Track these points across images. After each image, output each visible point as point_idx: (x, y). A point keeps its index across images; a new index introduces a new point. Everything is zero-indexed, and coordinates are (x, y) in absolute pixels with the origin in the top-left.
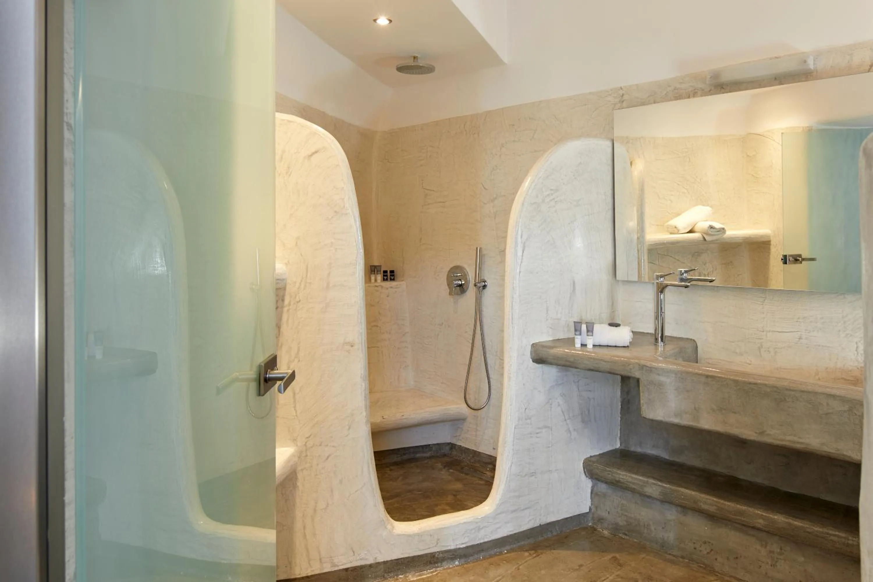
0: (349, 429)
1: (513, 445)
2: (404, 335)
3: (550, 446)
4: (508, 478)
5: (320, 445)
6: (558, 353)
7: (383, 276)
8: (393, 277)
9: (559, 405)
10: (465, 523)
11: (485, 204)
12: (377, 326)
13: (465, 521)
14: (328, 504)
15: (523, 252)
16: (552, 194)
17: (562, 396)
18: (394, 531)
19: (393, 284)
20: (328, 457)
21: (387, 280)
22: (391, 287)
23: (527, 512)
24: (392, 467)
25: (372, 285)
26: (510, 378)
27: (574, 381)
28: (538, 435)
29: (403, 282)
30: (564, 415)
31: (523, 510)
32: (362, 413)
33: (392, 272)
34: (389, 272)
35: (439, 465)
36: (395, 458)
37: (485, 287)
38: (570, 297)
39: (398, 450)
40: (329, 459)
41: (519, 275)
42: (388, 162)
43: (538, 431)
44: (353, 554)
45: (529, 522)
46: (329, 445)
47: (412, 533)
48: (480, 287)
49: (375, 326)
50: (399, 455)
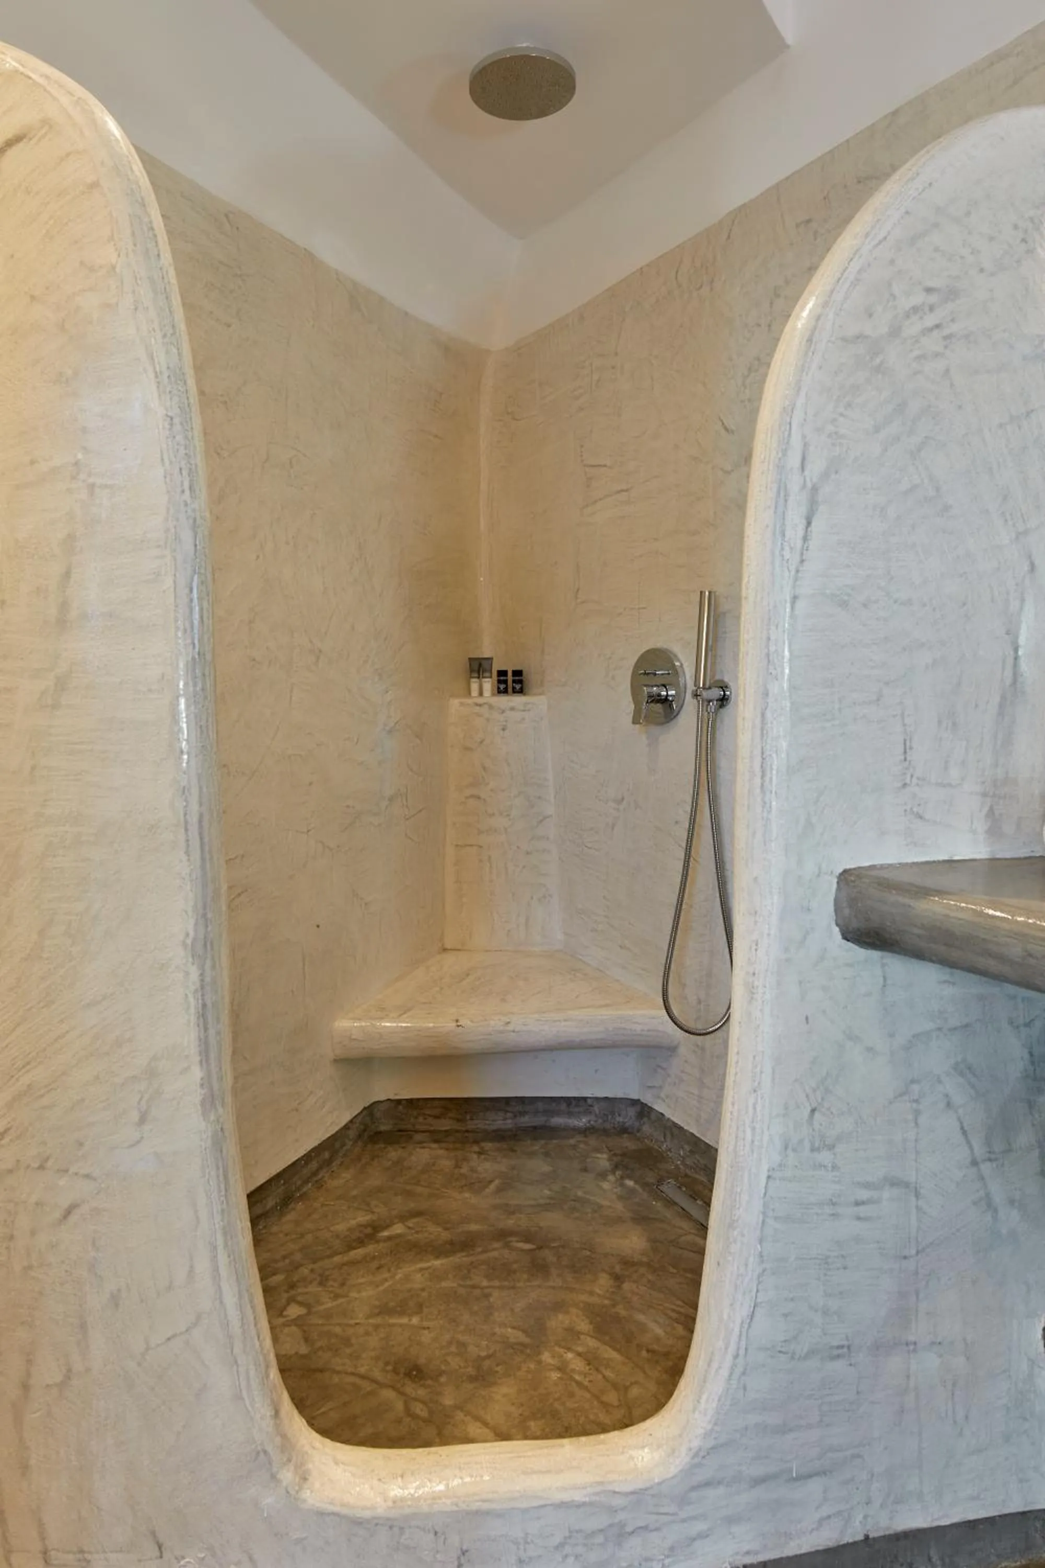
0: (143, 1120)
1: (761, 1241)
2: (541, 821)
3: (913, 1252)
4: (741, 1360)
5: (41, 1167)
6: (947, 916)
7: (496, 682)
8: (520, 685)
9: (949, 1105)
10: (563, 1505)
11: (728, 473)
12: (479, 798)
13: (565, 1497)
14: (69, 1370)
15: (809, 523)
16: (932, 309)
17: (962, 1074)
18: (306, 1494)
19: (517, 700)
20: (68, 1212)
21: (505, 691)
22: (512, 709)
23: (815, 1487)
24: (488, 1145)
25: (469, 701)
26: (751, 991)
27: (1011, 1022)
28: (863, 1210)
29: (543, 697)
30: (968, 1142)
31: (799, 1478)
32: (187, 1069)
33: (518, 673)
34: (510, 674)
35: (603, 1160)
36: (499, 1121)
37: (723, 701)
38: (1001, 706)
39: (507, 1100)
40: (73, 1218)
41: (792, 608)
42: (515, 419)
43: (864, 1194)
44: (158, 1554)
45: (821, 1522)
46: (73, 1170)
47: (367, 1514)
48: (709, 701)
49: (472, 796)
50: (509, 1115)
